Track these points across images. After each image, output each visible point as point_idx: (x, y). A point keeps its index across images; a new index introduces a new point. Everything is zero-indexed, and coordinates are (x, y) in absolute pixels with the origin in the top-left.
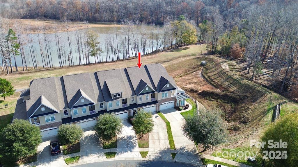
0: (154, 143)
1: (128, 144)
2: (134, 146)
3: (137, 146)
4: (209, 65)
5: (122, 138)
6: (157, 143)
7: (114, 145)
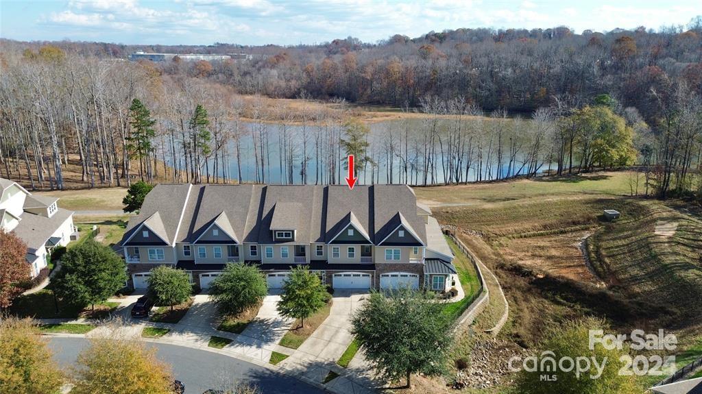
0: (314, 344)
1: (265, 333)
2: (272, 340)
3: (278, 342)
5: (262, 321)
6: (318, 348)
7: (239, 329)
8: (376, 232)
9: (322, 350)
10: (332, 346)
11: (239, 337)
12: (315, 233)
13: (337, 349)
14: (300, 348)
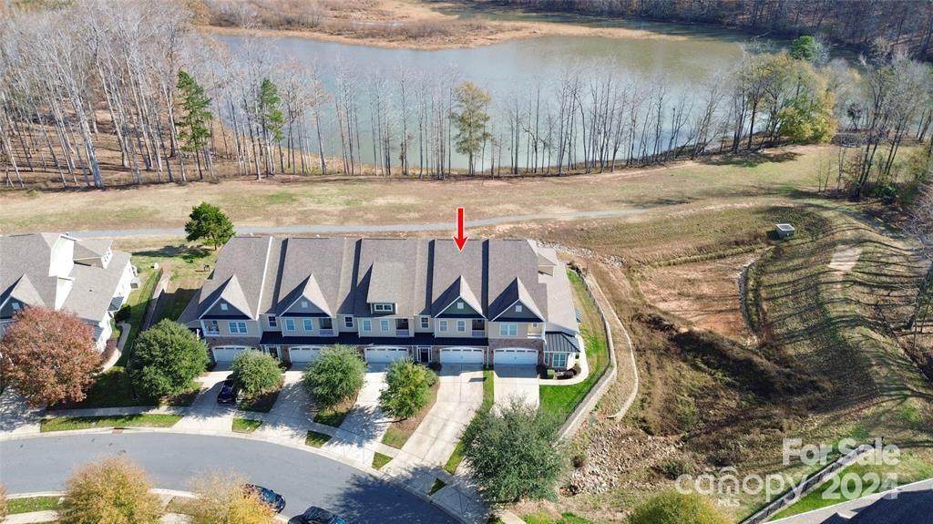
0: (419, 442)
1: (366, 426)
2: (373, 437)
3: (380, 438)
4: (799, 241)
5: (362, 410)
6: (425, 446)
7: (337, 420)
8: (490, 303)
9: (428, 451)
10: (440, 445)
11: (338, 432)
12: (419, 304)
13: (444, 450)
14: (403, 448)
